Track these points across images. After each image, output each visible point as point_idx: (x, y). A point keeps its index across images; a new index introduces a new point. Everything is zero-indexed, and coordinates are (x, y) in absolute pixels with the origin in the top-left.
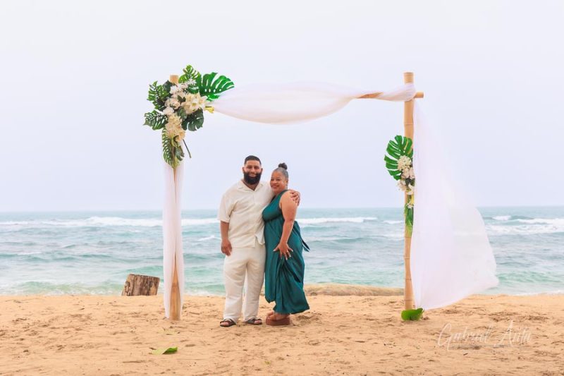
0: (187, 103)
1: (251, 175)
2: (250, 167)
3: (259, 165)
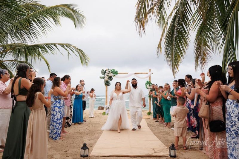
0: (109, 74)
1: (134, 84)
2: (133, 82)
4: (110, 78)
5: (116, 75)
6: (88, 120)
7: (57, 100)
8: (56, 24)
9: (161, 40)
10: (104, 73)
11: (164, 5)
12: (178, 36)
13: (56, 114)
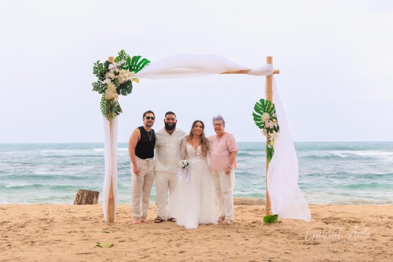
0: (120, 75)
1: (169, 125)
2: (169, 119)
3: (175, 118)
4: (125, 88)
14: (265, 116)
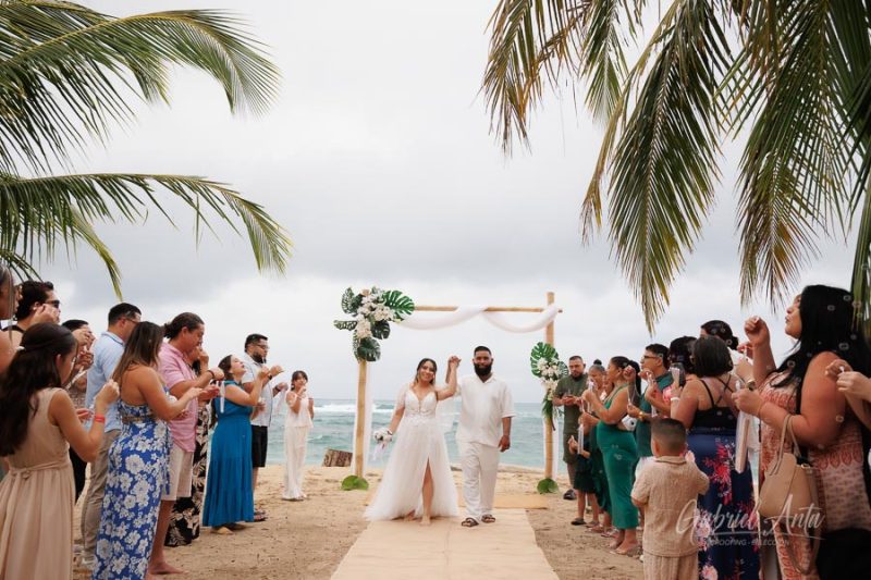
0: (377, 312)
1: (481, 367)
2: (479, 358)
3: (489, 356)
4: (381, 328)
5: (404, 315)
6: (275, 514)
7: (140, 425)
8: (147, 94)
9: (599, 172)
10: (353, 305)
11: (615, 22)
12: (667, 155)
13: (131, 488)
14: (543, 361)
